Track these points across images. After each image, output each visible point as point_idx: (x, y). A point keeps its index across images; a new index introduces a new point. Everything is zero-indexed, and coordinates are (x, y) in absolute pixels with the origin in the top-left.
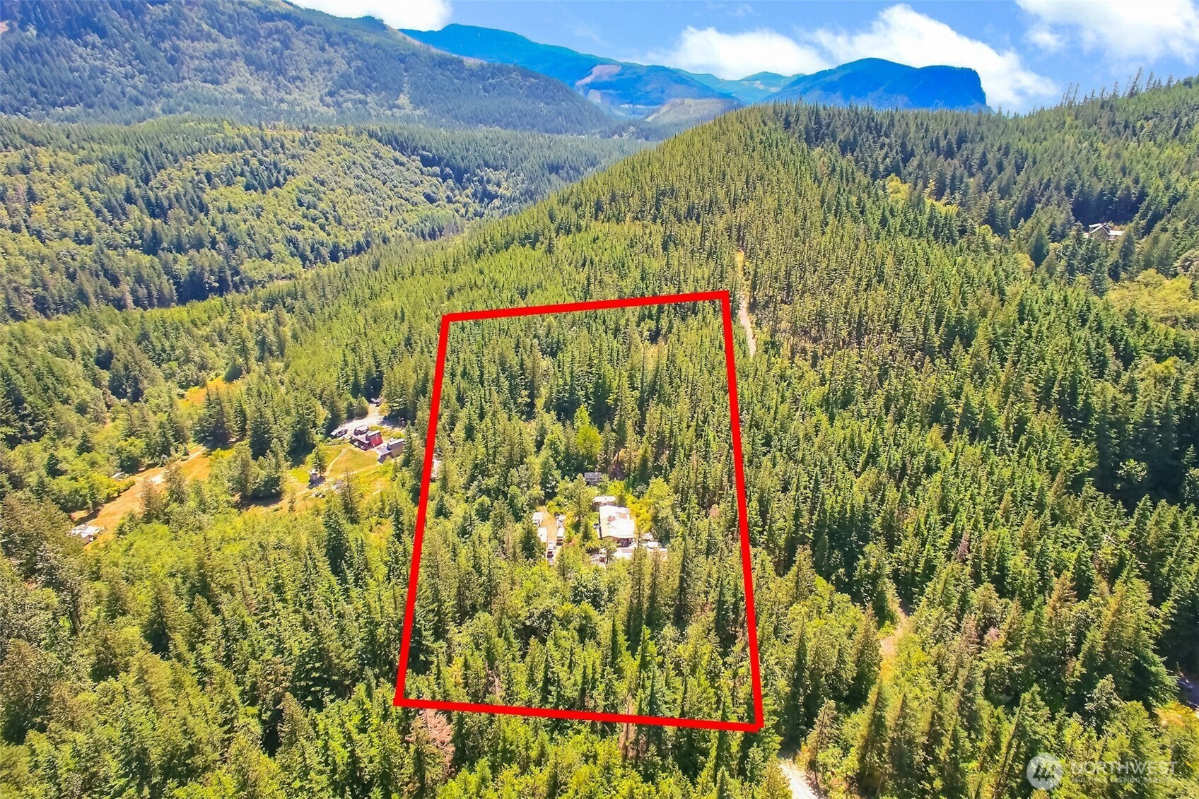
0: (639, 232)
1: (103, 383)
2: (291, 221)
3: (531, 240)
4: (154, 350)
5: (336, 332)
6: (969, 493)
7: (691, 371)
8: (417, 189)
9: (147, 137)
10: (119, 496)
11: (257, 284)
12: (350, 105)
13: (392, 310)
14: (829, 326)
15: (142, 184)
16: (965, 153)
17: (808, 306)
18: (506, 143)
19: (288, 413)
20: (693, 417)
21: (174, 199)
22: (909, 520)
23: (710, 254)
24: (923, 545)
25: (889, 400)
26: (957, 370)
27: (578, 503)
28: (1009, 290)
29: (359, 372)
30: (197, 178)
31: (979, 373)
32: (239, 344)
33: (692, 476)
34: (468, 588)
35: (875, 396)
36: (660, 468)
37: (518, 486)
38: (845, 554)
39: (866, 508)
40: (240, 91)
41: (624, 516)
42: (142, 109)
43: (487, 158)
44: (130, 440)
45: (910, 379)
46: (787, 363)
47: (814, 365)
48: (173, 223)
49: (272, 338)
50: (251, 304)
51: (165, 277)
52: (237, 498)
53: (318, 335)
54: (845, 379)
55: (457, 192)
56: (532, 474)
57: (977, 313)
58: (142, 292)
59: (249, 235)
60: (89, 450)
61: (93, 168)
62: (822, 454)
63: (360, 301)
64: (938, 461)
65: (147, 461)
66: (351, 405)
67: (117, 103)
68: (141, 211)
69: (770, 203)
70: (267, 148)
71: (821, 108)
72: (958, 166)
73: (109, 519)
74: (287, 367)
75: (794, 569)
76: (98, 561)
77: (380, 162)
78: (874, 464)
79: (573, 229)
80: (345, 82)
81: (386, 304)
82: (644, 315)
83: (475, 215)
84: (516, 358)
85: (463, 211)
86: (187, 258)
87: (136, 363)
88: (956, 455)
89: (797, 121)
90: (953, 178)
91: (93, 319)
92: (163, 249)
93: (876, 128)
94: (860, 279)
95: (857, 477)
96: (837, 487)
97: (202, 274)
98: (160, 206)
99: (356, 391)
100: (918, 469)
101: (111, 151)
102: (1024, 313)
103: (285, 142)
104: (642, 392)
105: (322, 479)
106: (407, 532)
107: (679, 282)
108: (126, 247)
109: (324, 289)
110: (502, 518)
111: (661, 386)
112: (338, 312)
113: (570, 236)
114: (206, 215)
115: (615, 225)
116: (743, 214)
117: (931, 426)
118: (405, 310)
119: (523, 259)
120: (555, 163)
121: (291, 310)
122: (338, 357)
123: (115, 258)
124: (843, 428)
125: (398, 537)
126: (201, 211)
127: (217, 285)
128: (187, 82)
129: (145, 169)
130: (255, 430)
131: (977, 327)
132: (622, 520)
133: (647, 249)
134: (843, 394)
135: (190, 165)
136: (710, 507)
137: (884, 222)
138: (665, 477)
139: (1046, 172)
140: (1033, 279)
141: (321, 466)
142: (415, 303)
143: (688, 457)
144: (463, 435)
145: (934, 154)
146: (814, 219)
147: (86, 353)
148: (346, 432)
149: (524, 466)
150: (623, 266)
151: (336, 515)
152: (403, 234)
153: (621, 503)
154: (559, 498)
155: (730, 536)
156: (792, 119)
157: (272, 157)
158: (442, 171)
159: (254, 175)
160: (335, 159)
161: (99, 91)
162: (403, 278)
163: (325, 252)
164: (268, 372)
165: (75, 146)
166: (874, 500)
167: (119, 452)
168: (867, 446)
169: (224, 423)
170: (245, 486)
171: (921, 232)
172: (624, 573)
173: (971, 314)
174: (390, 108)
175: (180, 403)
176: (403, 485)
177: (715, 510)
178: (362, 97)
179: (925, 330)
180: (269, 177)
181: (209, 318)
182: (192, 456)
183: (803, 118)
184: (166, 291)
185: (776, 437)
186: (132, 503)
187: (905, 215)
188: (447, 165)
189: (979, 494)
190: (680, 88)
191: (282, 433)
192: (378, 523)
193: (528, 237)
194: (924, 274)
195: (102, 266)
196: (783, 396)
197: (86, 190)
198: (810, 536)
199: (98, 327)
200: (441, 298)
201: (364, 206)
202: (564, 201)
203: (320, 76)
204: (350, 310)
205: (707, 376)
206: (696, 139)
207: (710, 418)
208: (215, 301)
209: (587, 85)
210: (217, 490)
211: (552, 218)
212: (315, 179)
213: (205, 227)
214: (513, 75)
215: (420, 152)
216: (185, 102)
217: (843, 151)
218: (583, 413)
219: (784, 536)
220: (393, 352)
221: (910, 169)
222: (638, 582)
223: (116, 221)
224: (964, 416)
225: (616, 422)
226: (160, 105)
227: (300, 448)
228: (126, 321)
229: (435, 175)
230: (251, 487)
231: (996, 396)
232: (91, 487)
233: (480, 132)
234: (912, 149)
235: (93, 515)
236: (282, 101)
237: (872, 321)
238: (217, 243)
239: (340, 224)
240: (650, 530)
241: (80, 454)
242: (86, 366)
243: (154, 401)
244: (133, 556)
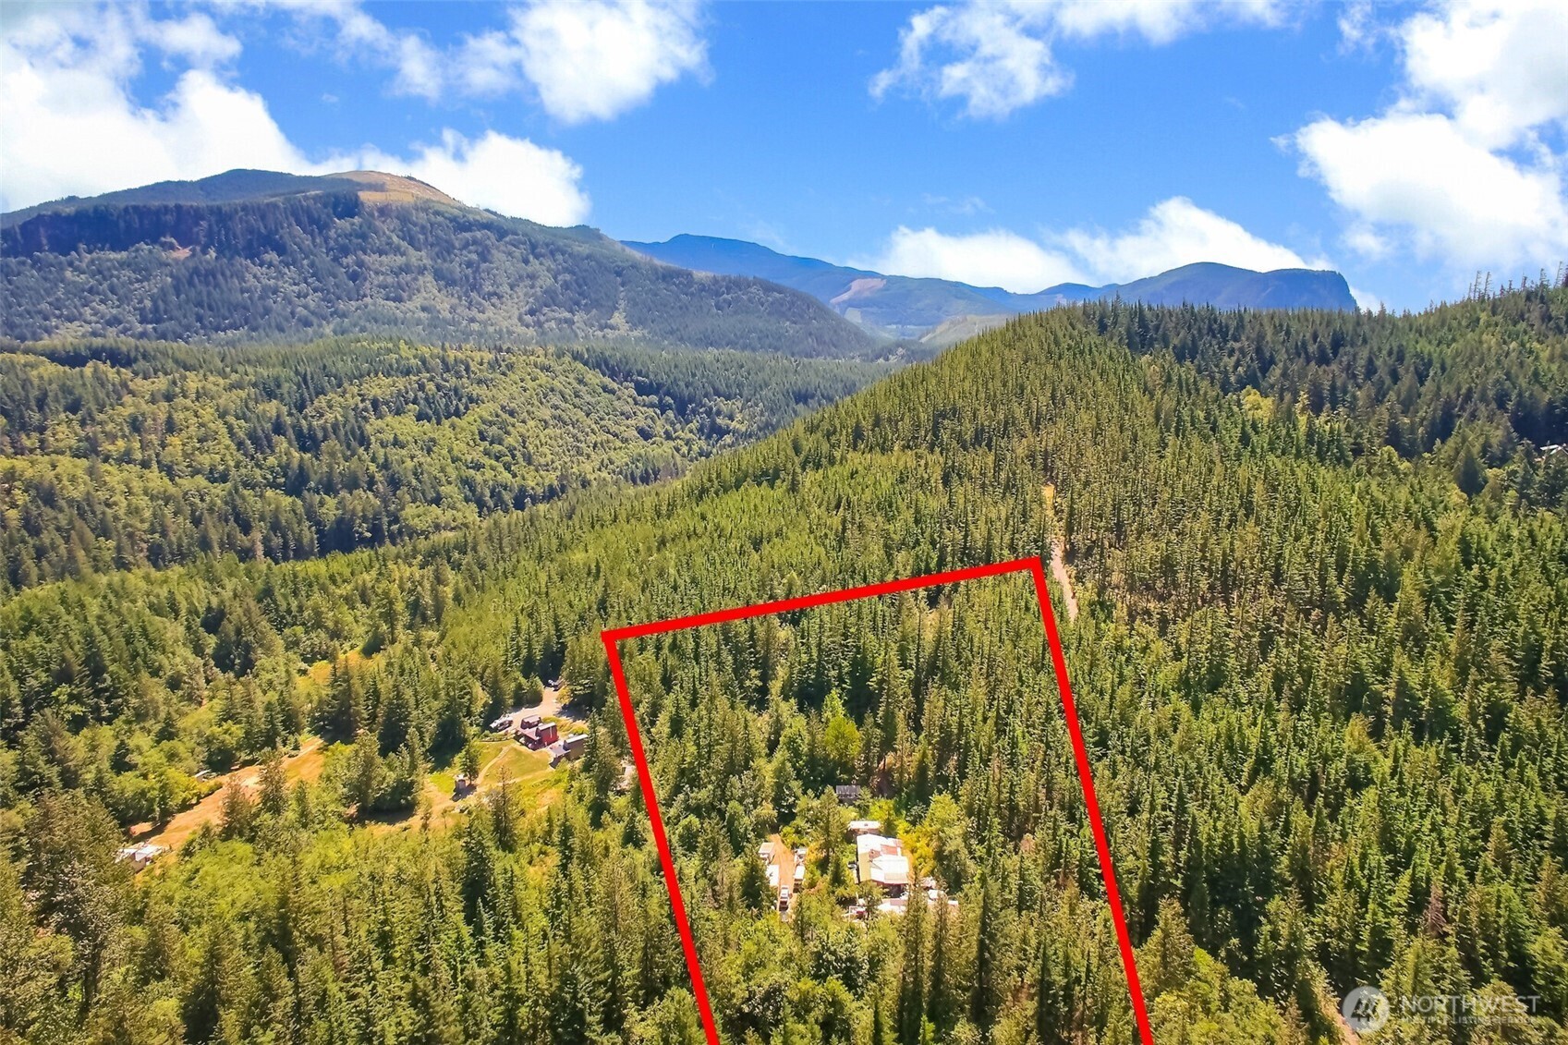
0: (912, 463)
1: (207, 651)
2: (469, 458)
3: (768, 477)
4: (277, 610)
5: (510, 593)
6: (1427, 822)
7: (986, 640)
8: (629, 422)
9: (309, 359)
10: (198, 803)
11: (418, 535)
12: (553, 324)
13: (585, 564)
14: (1181, 576)
15: (294, 411)
16: (1345, 359)
17: (1149, 550)
18: (742, 366)
19: (436, 696)
20: (991, 705)
21: (330, 429)
22: (1332, 862)
23: (1007, 488)
24: (1364, 903)
25: (1279, 680)
26: (1378, 634)
27: (827, 830)
28: (1440, 523)
29: (534, 642)
30: (361, 406)
31: (1415, 639)
32: (384, 606)
33: (993, 789)
34: (658, 949)
35: (1258, 674)
36: (944, 780)
37: (741, 801)
38: (1237, 914)
39: (1264, 839)
40: (424, 309)
41: (892, 851)
42: (310, 330)
43: (717, 384)
44: (225, 726)
45: (1307, 648)
46: (1123, 630)
47: (1162, 632)
48: (325, 458)
49: (427, 599)
50: (408, 559)
51: (307, 524)
52: (353, 810)
53: (487, 597)
54: (1210, 650)
55: (678, 426)
56: (761, 786)
57: (1397, 553)
58: (277, 541)
59: (415, 474)
60: (171, 737)
61: (243, 394)
62: (1186, 756)
63: (544, 554)
64: (1367, 769)
65: (243, 756)
66: (520, 687)
67: (285, 324)
68: (290, 443)
69: (1086, 419)
70: (448, 371)
71: (1146, 307)
72: (1337, 373)
73: (178, 835)
74: (443, 637)
75: (1158, 933)
76: (146, 894)
77: (585, 389)
78: (1268, 771)
79: (824, 461)
80: (550, 299)
81: (578, 557)
82: (920, 570)
83: (701, 455)
84: (745, 626)
85: (685, 449)
86: (336, 501)
87: (252, 626)
88: (1396, 760)
89: (1115, 323)
90: (1333, 388)
91: (209, 569)
92: (309, 490)
93: (1220, 331)
94: (1220, 513)
95: (1243, 794)
96: (1214, 806)
97: (352, 520)
98: (313, 437)
99: (528, 669)
100: (1337, 781)
101: (265, 374)
102: (1470, 554)
103: (471, 364)
104: (917, 672)
105: (472, 788)
106: (575, 861)
107: (966, 523)
108: (265, 486)
109: (500, 540)
110: (715, 847)
111: (945, 663)
112: (515, 568)
113: (821, 471)
114: (366, 450)
115: (879, 455)
116: (1049, 438)
117: (1348, 718)
118: (602, 566)
119: (758, 501)
120: (803, 391)
121: (456, 566)
122: (509, 623)
123: (251, 500)
124: (1214, 721)
125: (564, 867)
126: (361, 445)
127: (369, 535)
128: (368, 300)
129: (302, 395)
130: (389, 714)
131: (1401, 574)
132: (891, 857)
133: (923, 484)
134: (1209, 671)
135: (355, 390)
136: (1021, 838)
137: (1245, 439)
138: (952, 793)
139: (1463, 377)
140: (1474, 508)
141: (472, 770)
142: (616, 556)
143: (986, 762)
144: (666, 730)
145: (1302, 360)
146: (1147, 439)
147: (193, 611)
148: (510, 723)
149: (751, 773)
150: (890, 506)
151: (480, 834)
152: (608, 478)
153: (889, 831)
154: (799, 822)
155: (1054, 881)
156: (1109, 322)
157: (453, 381)
158: (661, 401)
159: (429, 403)
160: (530, 384)
161: (267, 311)
162: (602, 526)
163: (507, 497)
164: (417, 642)
165: (228, 370)
166: (1274, 827)
167: (209, 741)
168: (1253, 747)
169: (350, 706)
170: (366, 793)
171: (1298, 451)
172: (893, 936)
173: (1389, 555)
174: (601, 329)
175: (300, 681)
176: (581, 799)
177: (1029, 842)
178: (568, 315)
179: (1322, 580)
180: (447, 406)
181: (352, 574)
182: (303, 752)
183: (1123, 320)
184: (306, 541)
185: (1114, 732)
186: (211, 813)
187: (1273, 430)
188: (668, 393)
189: (1445, 823)
190: (961, 304)
191: (424, 722)
192: (541, 852)
193: (765, 473)
194: (1310, 502)
195: (234, 508)
196: (1121, 675)
197: (231, 419)
198: (1178, 883)
199: (213, 579)
200: (649, 549)
201: (561, 442)
202: (812, 429)
203: (521, 291)
204: (531, 566)
205: (1010, 647)
206: (984, 348)
207: (1017, 706)
208: (363, 554)
209: (844, 302)
210: (326, 797)
211: (797, 450)
212: (503, 408)
213: (364, 462)
214: (753, 290)
215: (635, 377)
216: (362, 323)
217: (1180, 358)
218: (835, 701)
219: (1136, 883)
220: (582, 618)
221: (1272, 380)
222: (913, 947)
223: (259, 455)
224: (1397, 704)
225: (881, 714)
226: (332, 326)
227: (446, 746)
228: (248, 573)
229: (652, 405)
230: (374, 795)
231: (1446, 672)
232: (164, 788)
233: (710, 354)
234: (1272, 356)
235: (158, 830)
236: (472, 320)
237: (1243, 568)
238: (376, 483)
239: (530, 463)
240: (932, 873)
241: (158, 742)
242: (189, 628)
243: (266, 676)
244: (197, 887)
